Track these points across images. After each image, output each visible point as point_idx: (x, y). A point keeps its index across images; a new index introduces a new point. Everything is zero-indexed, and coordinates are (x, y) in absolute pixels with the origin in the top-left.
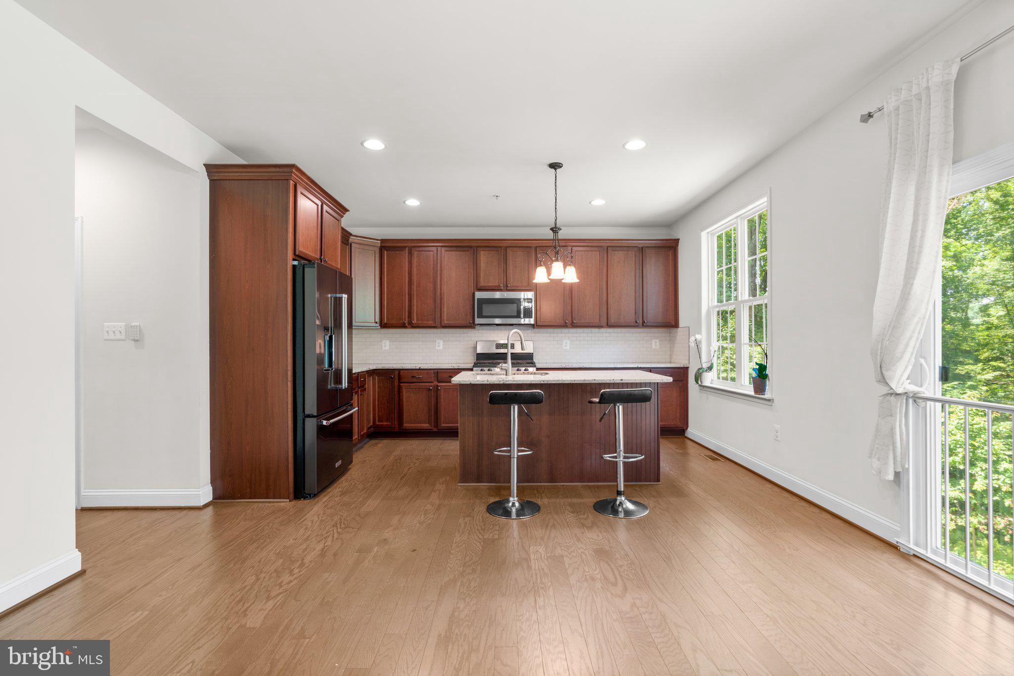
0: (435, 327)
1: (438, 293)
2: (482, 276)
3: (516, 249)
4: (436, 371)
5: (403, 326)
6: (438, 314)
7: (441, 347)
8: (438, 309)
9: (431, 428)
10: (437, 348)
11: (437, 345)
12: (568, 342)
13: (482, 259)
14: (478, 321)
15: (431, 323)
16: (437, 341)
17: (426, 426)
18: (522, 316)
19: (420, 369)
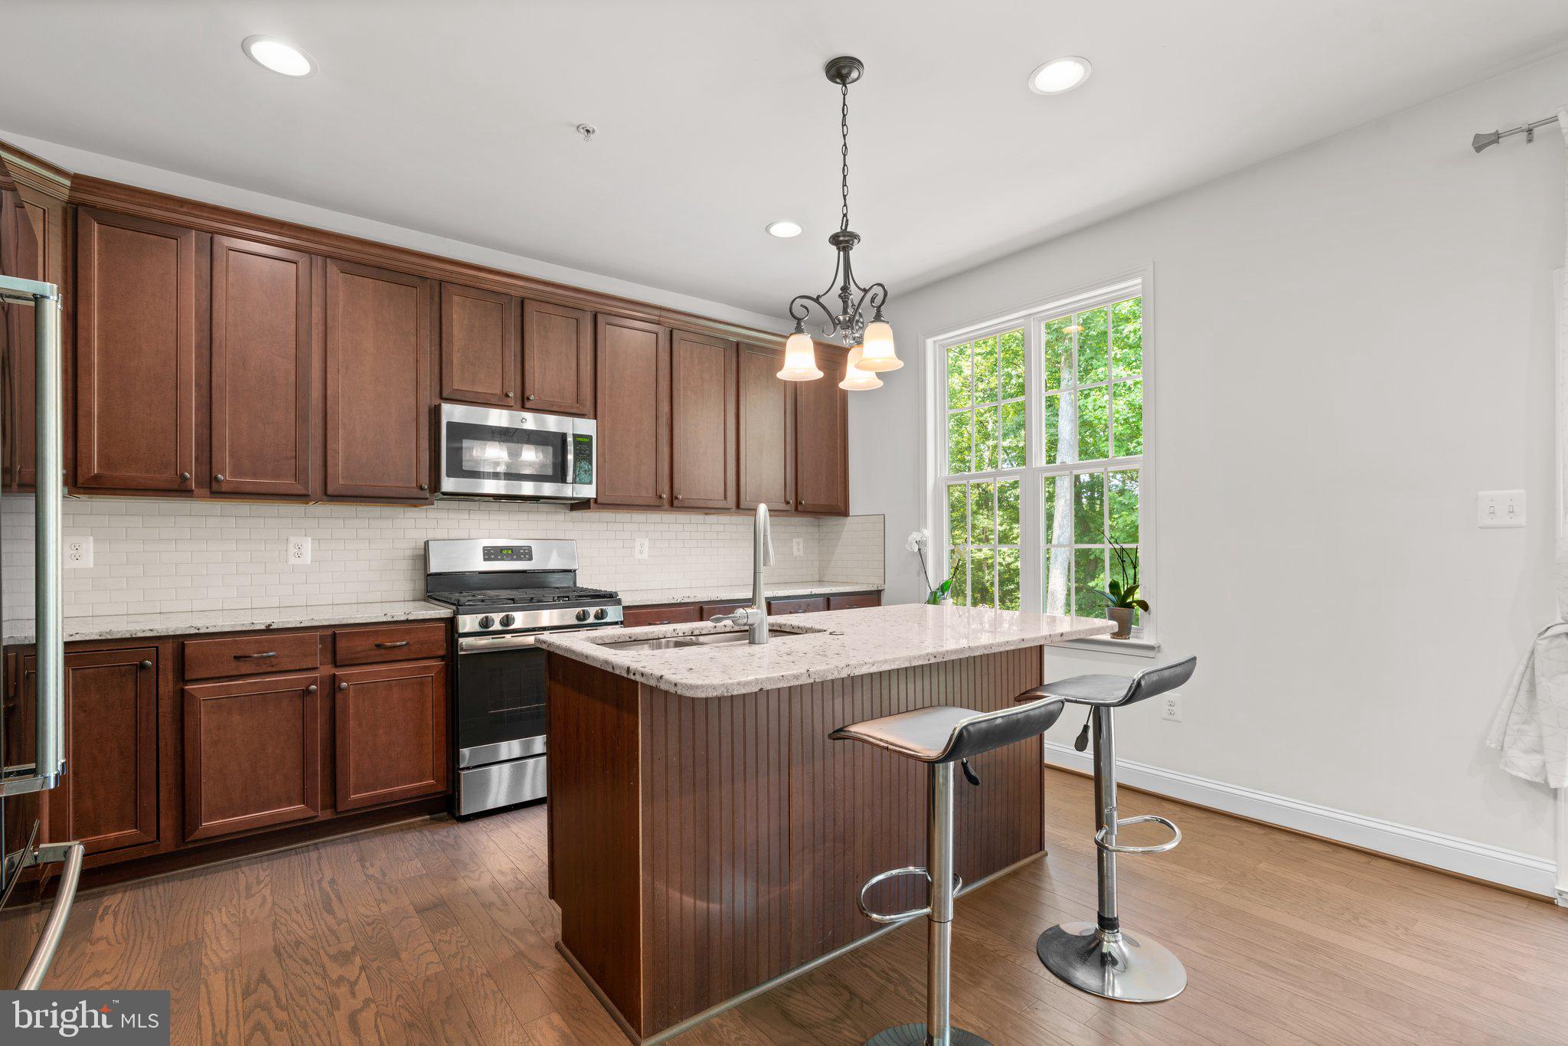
0: (303, 498)
1: (316, 394)
2: (455, 361)
3: (550, 308)
4: (329, 632)
5: (179, 490)
6: (314, 459)
7: (308, 557)
8: (315, 442)
9: (312, 813)
10: (293, 560)
11: (292, 550)
12: (646, 542)
13: (455, 316)
14: (448, 484)
15: (287, 483)
16: (292, 539)
17: (294, 810)
18: (570, 478)
19: (268, 630)
